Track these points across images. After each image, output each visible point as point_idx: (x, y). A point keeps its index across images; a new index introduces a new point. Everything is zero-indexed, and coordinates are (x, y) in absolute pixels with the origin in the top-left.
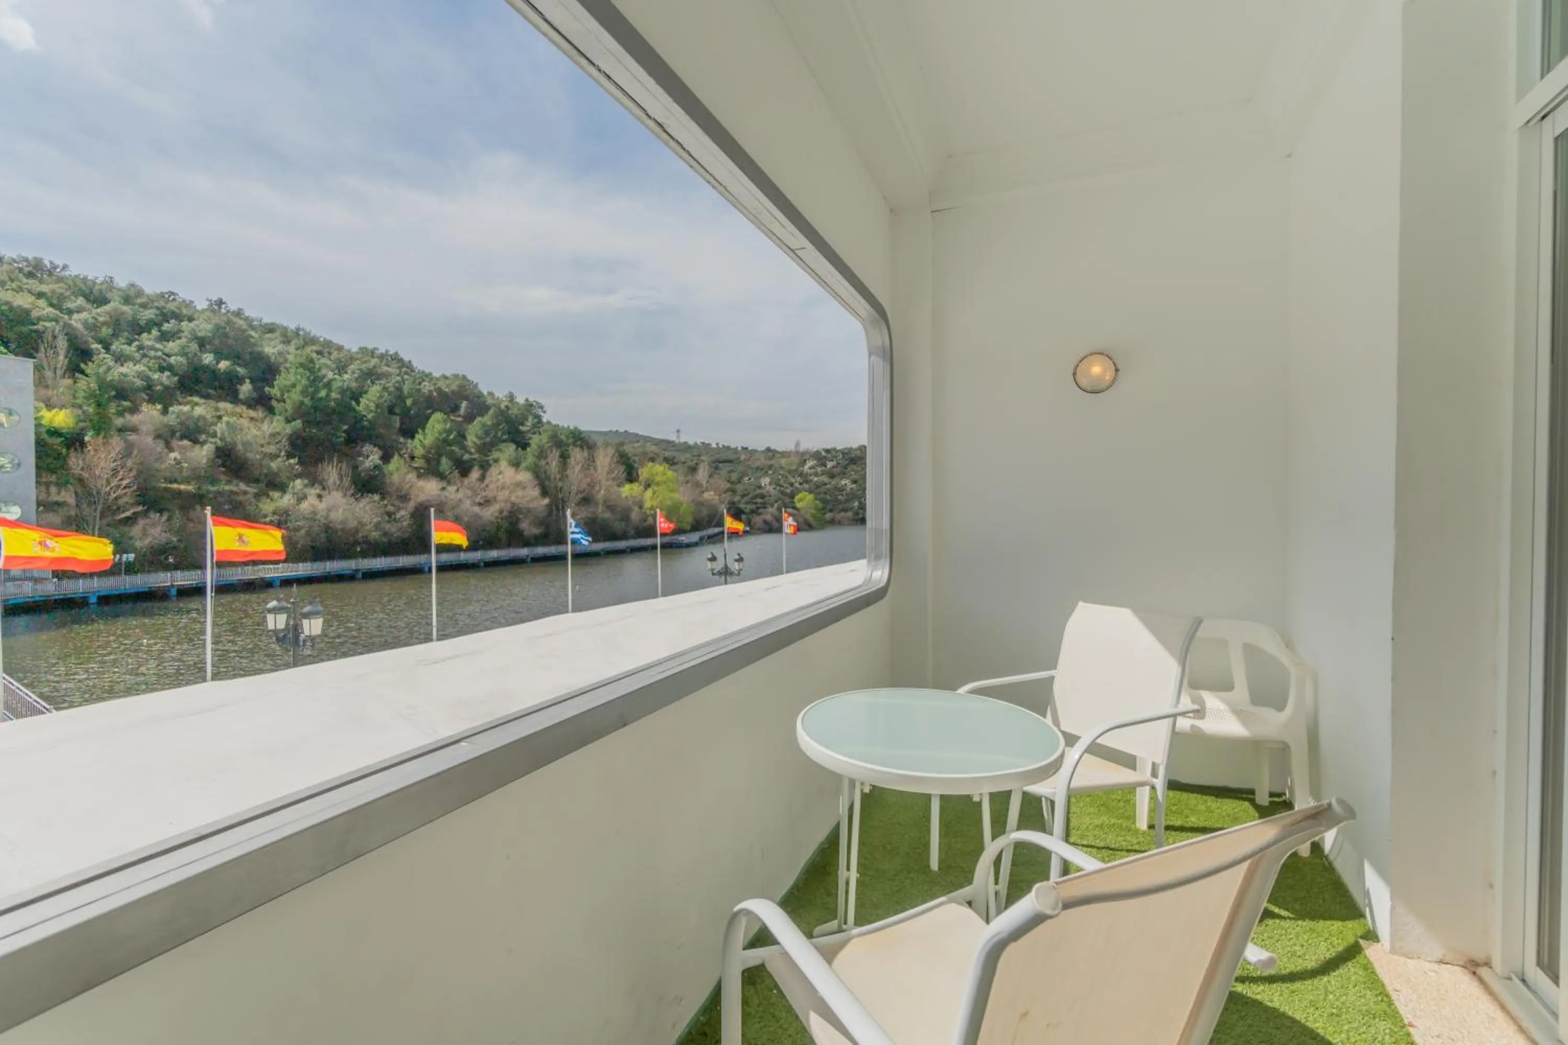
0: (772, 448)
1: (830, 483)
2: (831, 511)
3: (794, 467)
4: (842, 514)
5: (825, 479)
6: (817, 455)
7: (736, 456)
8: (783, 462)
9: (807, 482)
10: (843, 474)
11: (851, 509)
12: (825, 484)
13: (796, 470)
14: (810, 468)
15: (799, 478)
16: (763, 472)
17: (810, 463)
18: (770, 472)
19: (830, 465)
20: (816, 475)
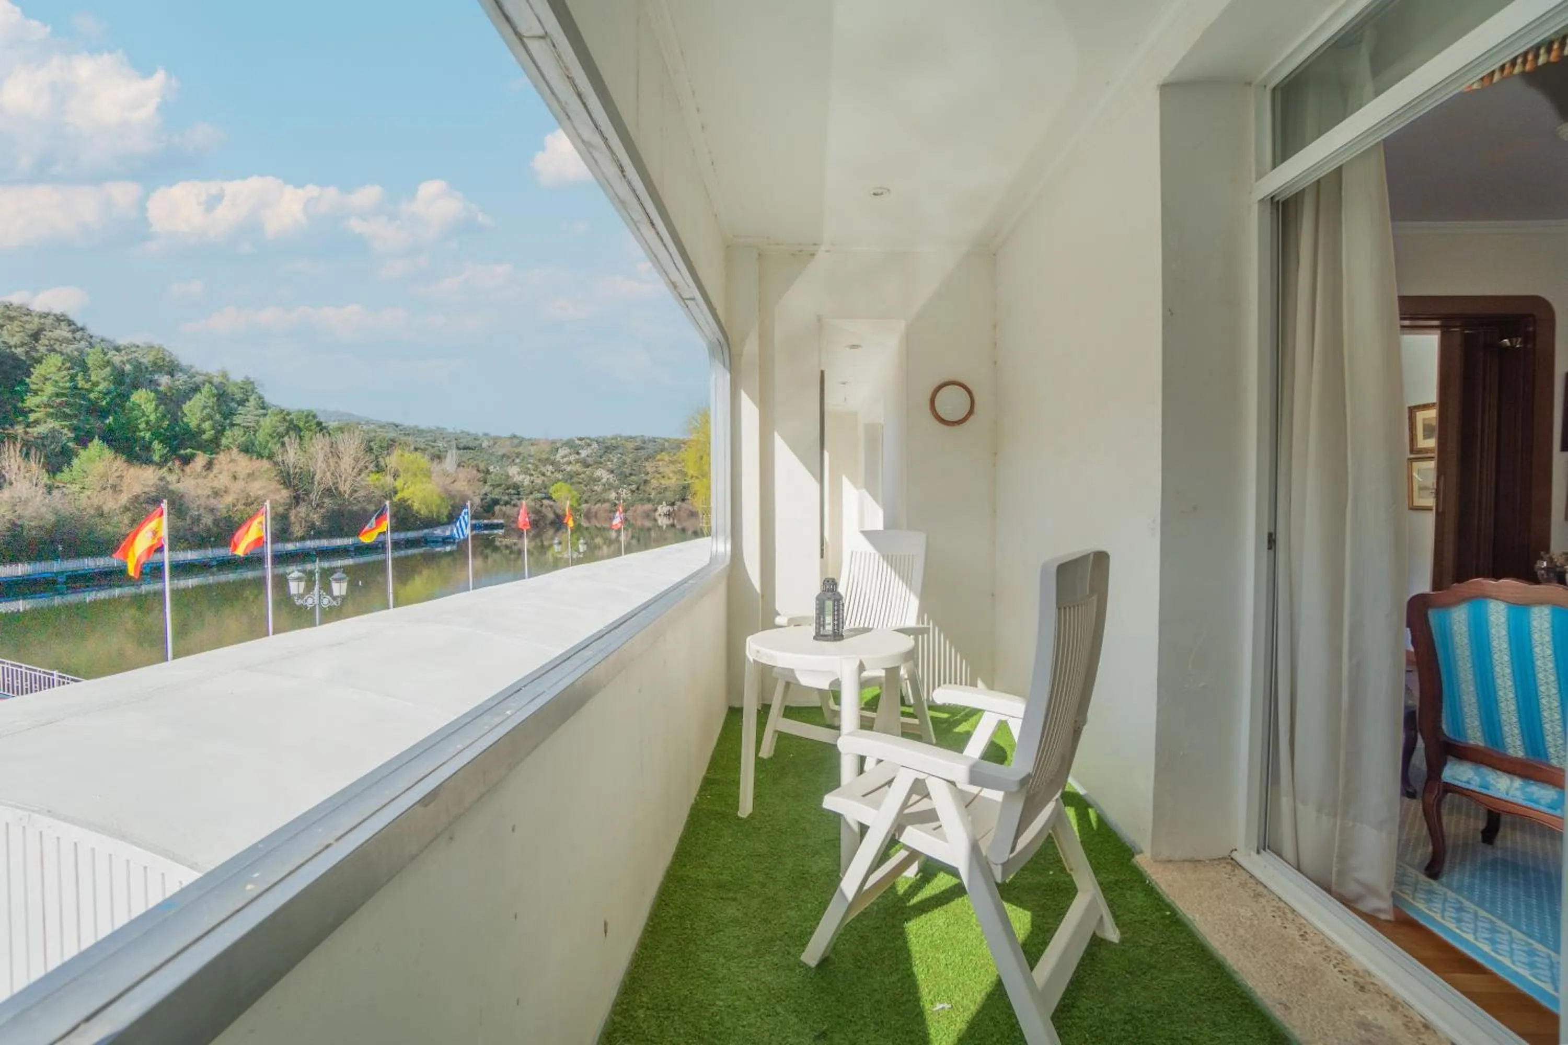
0: (518, 434)
1: (584, 473)
2: (586, 502)
3: (544, 456)
4: (599, 505)
5: (578, 467)
6: (569, 444)
7: (477, 442)
8: (533, 450)
9: (560, 471)
10: (599, 464)
11: (608, 501)
12: (578, 474)
13: (548, 459)
14: (563, 457)
15: (551, 467)
16: (510, 460)
17: (562, 452)
18: (517, 461)
19: (584, 453)
20: (569, 463)
